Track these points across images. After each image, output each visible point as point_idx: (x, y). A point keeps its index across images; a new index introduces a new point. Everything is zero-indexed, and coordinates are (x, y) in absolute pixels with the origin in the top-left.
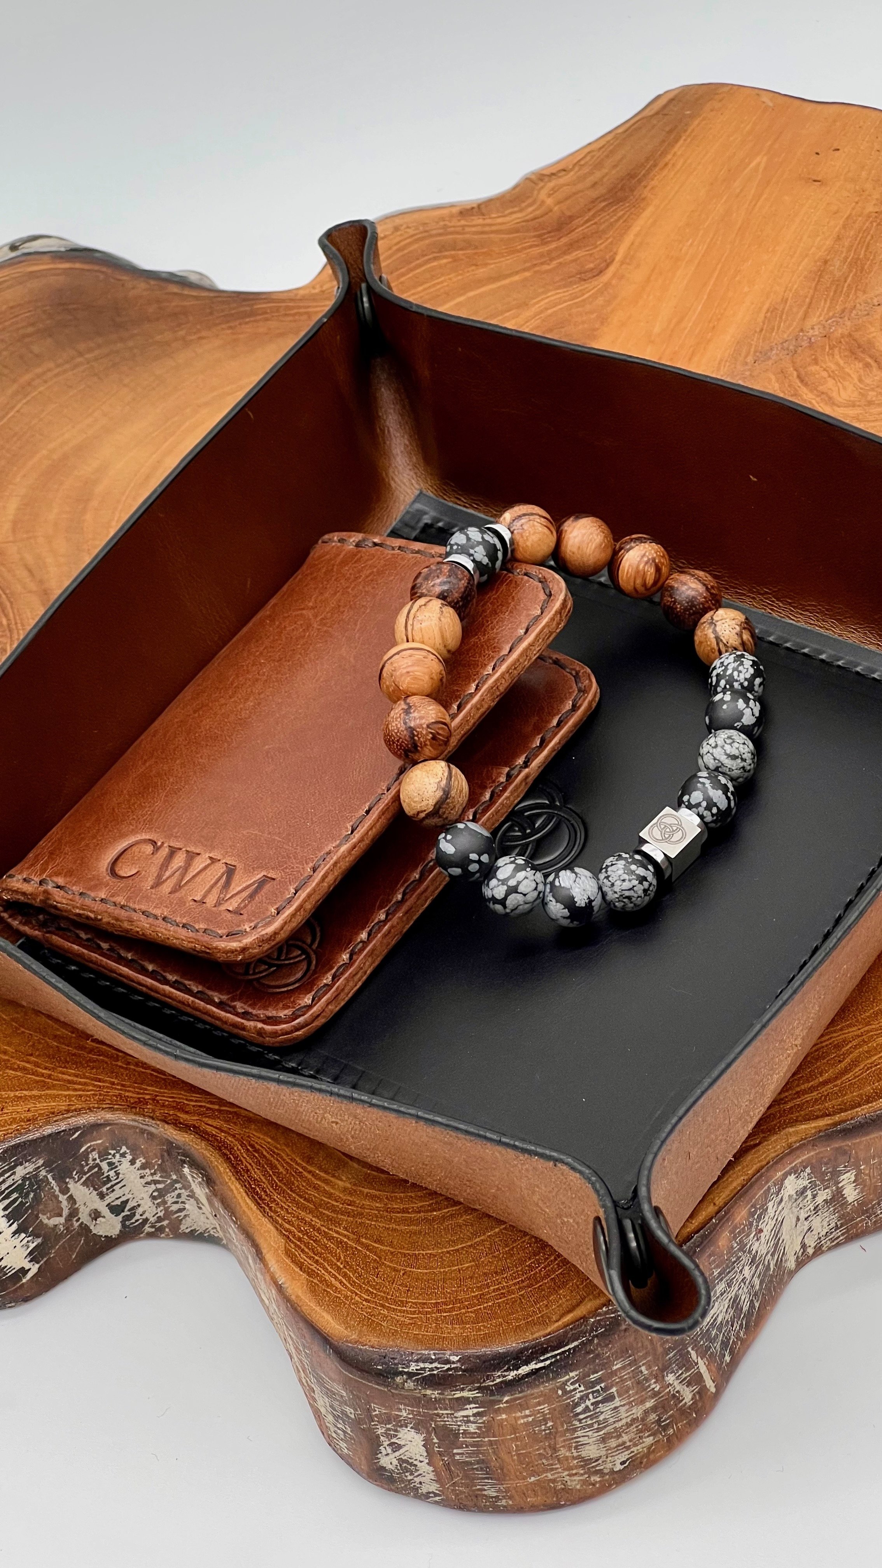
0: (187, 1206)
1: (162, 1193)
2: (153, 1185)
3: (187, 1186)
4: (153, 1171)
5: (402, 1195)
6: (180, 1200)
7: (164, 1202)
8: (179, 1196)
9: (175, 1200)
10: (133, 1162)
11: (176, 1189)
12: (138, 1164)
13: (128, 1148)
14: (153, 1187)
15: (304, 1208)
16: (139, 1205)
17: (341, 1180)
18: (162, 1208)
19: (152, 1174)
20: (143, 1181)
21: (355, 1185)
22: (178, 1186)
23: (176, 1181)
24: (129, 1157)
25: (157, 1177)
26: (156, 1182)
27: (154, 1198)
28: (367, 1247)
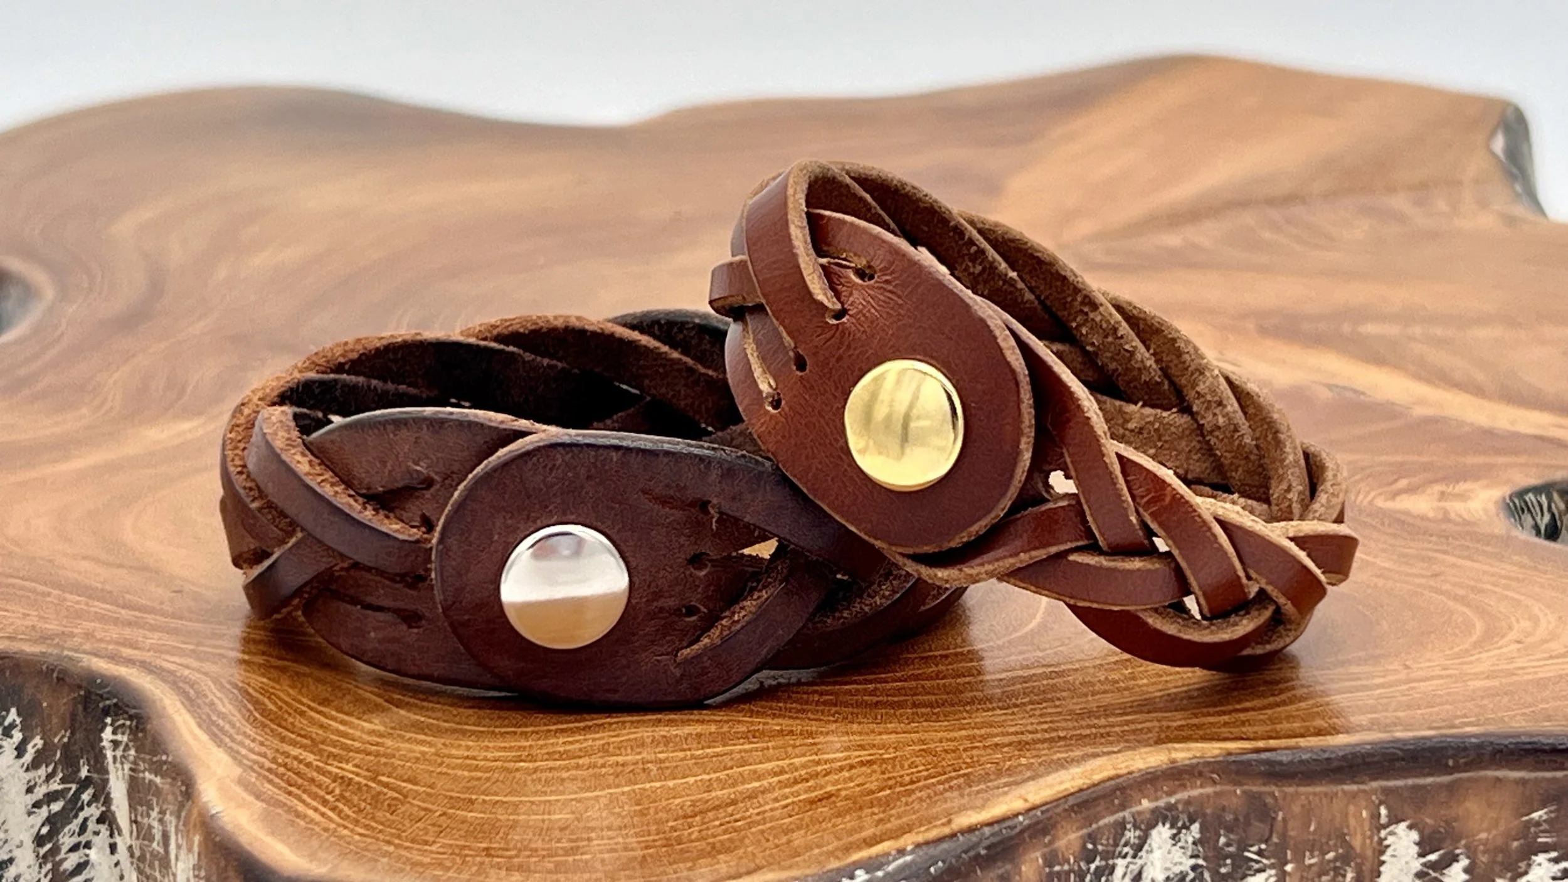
0: (93, 854)
1: (55, 823)
2: (45, 808)
3: (102, 795)
4: (50, 769)
5: (471, 743)
6: (83, 839)
7: (55, 850)
8: (83, 828)
9: (75, 840)
10: (20, 750)
11: (82, 808)
12: (30, 751)
13: (19, 715)
14: (44, 812)
15: (294, 744)
16: (11, 861)
17: (371, 722)
18: (49, 866)
19: (49, 777)
20: (31, 799)
21: (392, 728)
22: (86, 797)
23: (85, 784)
24: (17, 736)
25: (55, 786)
26: (51, 797)
27: (39, 840)
28: (386, 785)
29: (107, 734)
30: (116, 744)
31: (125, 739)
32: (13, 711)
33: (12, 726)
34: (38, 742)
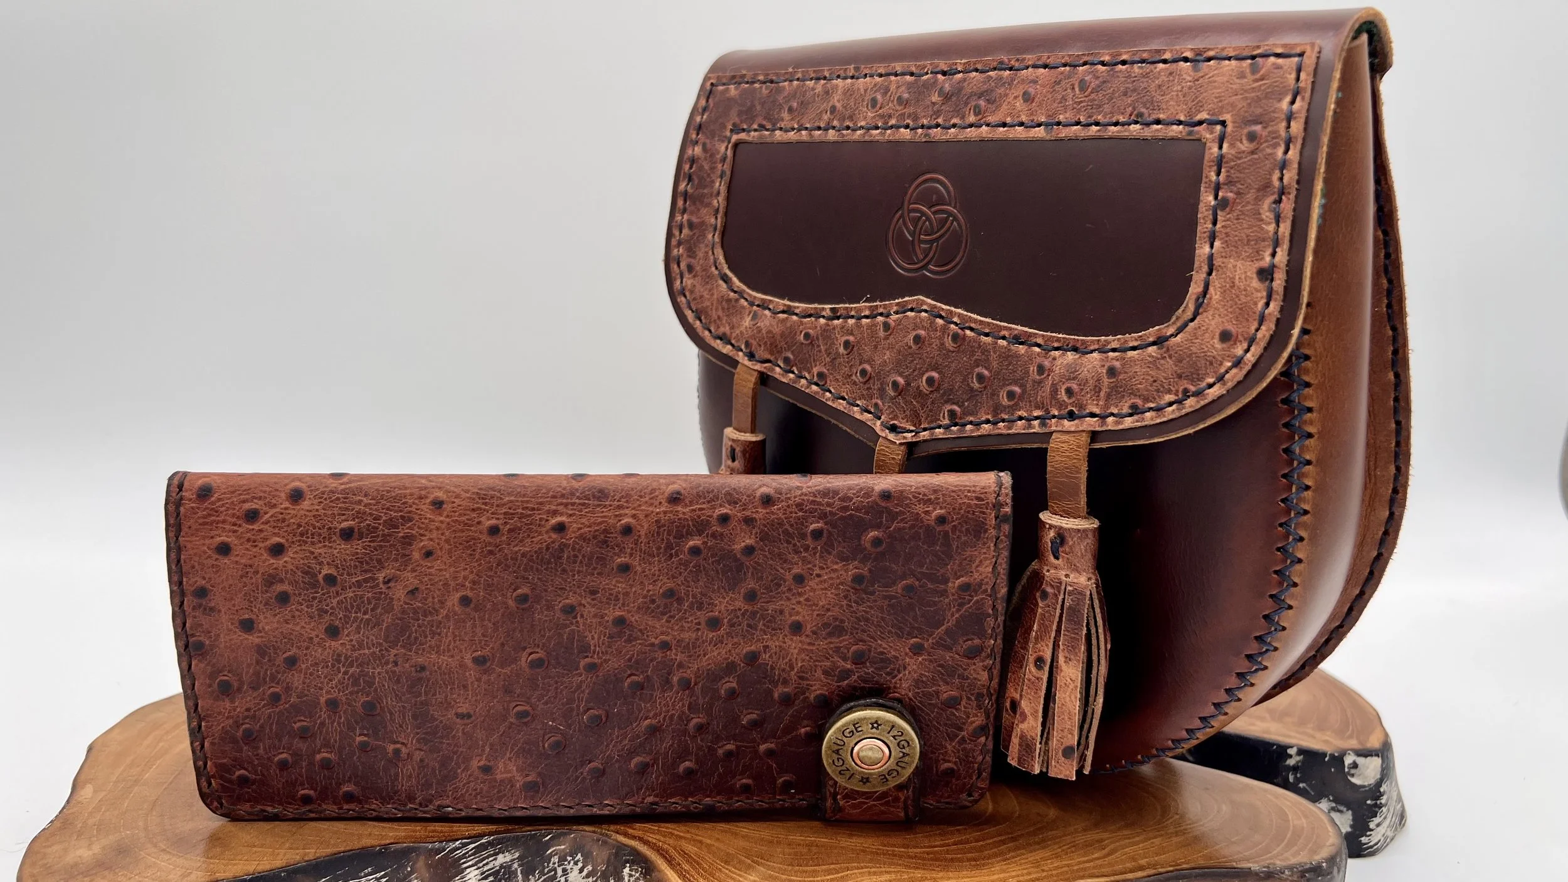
29: (627, 870)
30: (631, 876)
31: (637, 875)
32: (579, 855)
33: (578, 861)
34: (590, 868)
